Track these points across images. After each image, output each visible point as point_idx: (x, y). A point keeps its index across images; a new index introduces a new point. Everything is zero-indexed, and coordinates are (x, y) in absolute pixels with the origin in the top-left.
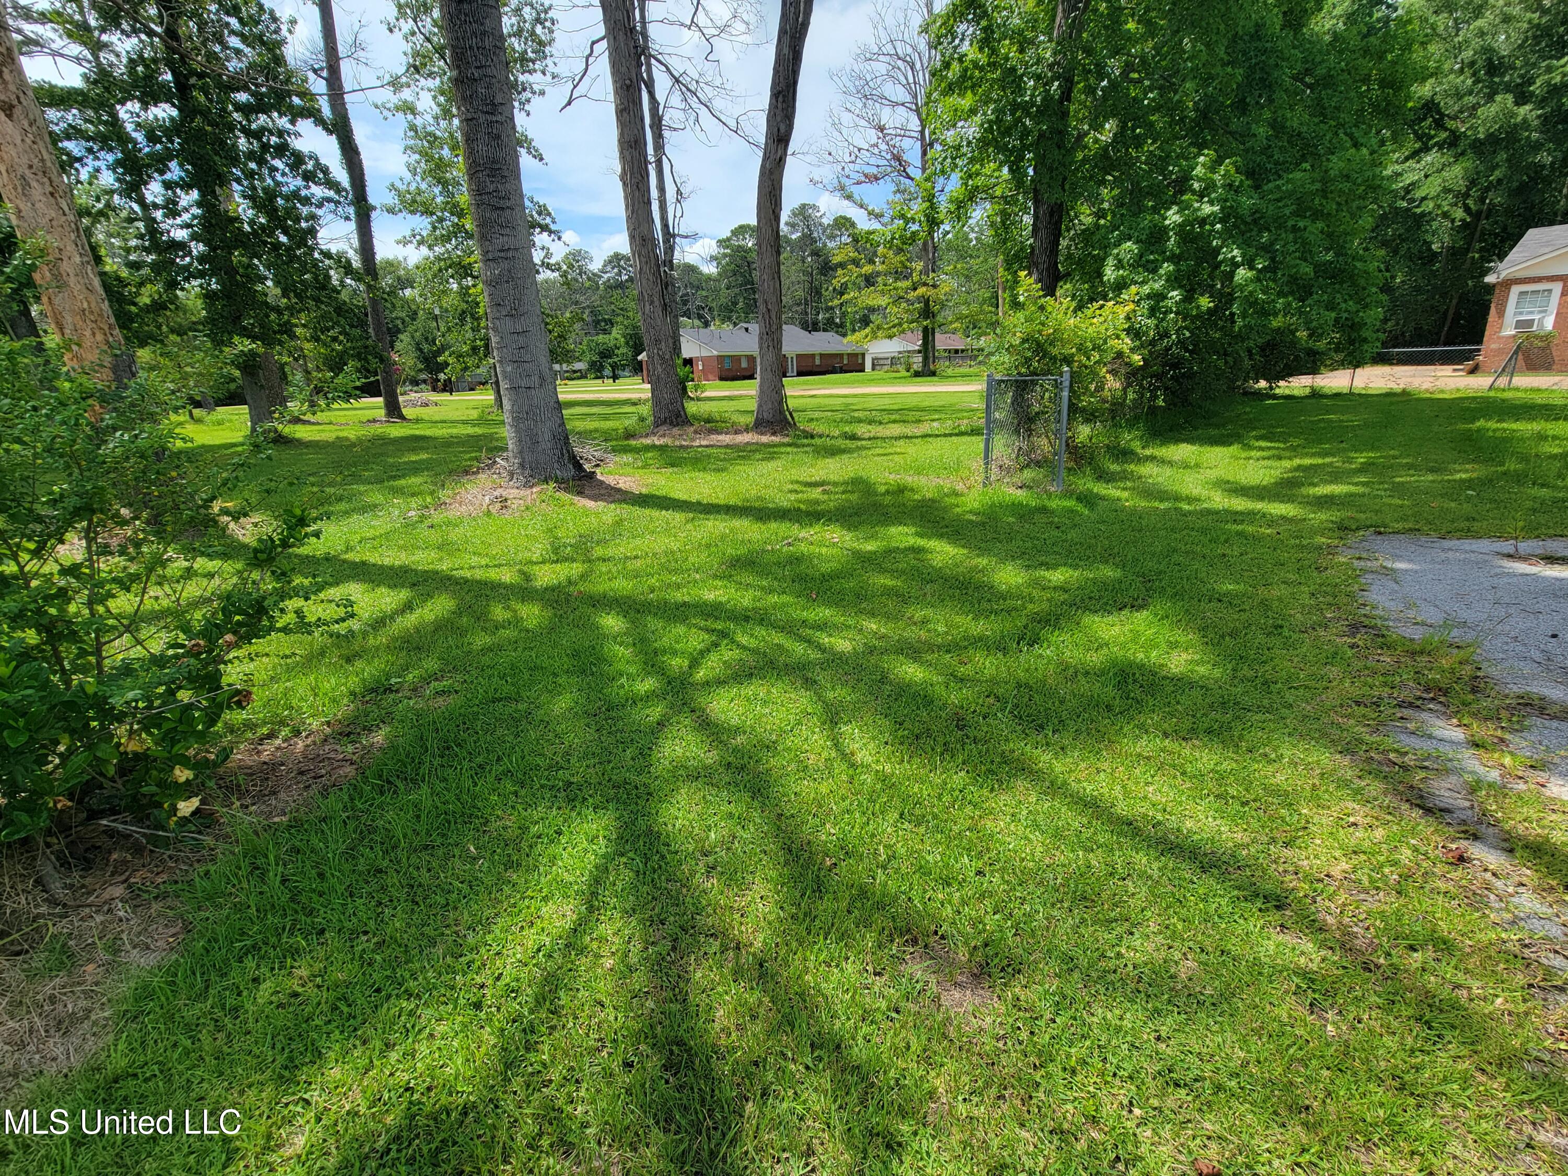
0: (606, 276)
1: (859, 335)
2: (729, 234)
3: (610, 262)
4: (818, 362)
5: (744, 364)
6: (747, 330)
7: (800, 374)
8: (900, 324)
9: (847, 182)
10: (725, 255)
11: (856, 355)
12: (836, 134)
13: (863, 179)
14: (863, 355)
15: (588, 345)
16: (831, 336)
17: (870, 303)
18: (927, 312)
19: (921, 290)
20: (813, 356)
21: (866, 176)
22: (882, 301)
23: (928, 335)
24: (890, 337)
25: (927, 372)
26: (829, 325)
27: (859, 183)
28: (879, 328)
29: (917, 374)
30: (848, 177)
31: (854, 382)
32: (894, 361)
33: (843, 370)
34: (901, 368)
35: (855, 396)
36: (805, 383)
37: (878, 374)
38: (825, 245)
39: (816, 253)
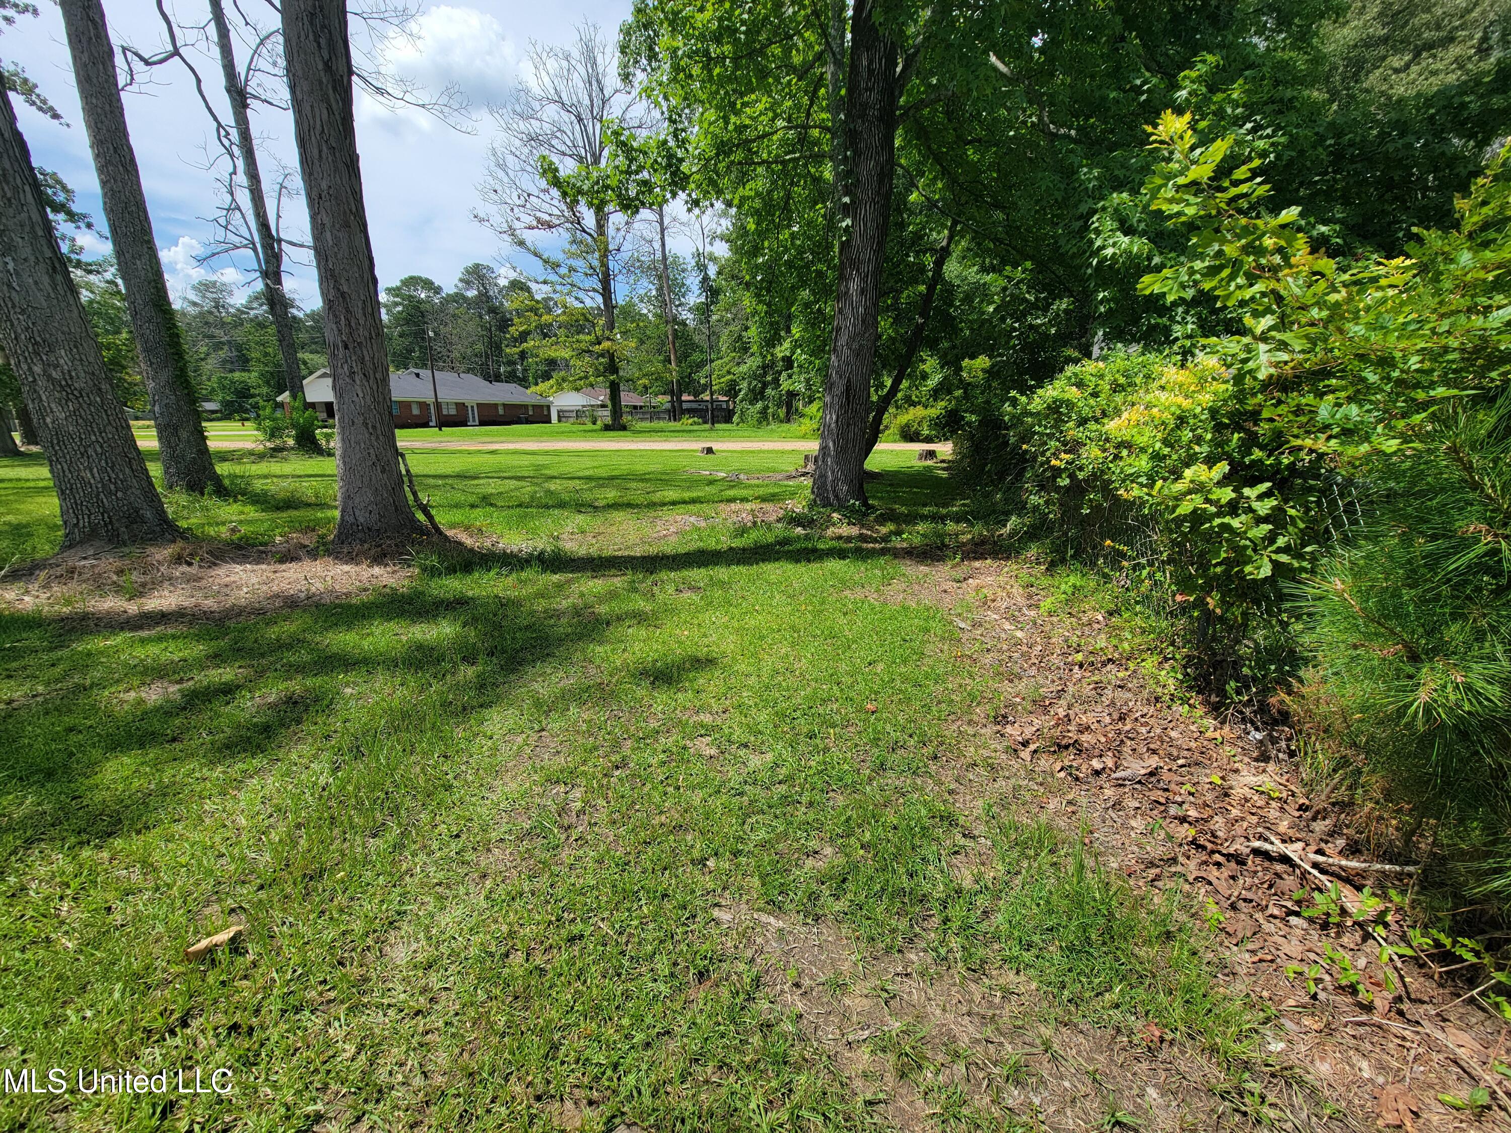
0: (252, 313)
1: (543, 387)
2: (399, 284)
3: (257, 298)
4: (501, 411)
5: (416, 411)
6: (418, 375)
7: (483, 423)
8: (586, 377)
9: (517, 225)
10: (396, 304)
11: (541, 407)
12: (501, 174)
13: (535, 223)
14: (548, 407)
15: (220, 383)
16: (513, 387)
17: (553, 354)
18: (612, 368)
19: (606, 345)
20: (496, 406)
21: (539, 220)
22: (565, 353)
23: (615, 390)
24: (577, 390)
25: (616, 425)
26: (512, 378)
27: (531, 228)
28: (564, 380)
29: (607, 428)
30: (518, 219)
31: (542, 434)
32: (579, 414)
33: (529, 421)
34: (587, 420)
35: (546, 453)
36: (486, 434)
37: (565, 426)
38: (502, 304)
39: (493, 310)
